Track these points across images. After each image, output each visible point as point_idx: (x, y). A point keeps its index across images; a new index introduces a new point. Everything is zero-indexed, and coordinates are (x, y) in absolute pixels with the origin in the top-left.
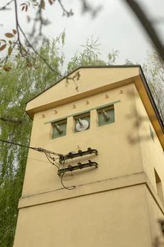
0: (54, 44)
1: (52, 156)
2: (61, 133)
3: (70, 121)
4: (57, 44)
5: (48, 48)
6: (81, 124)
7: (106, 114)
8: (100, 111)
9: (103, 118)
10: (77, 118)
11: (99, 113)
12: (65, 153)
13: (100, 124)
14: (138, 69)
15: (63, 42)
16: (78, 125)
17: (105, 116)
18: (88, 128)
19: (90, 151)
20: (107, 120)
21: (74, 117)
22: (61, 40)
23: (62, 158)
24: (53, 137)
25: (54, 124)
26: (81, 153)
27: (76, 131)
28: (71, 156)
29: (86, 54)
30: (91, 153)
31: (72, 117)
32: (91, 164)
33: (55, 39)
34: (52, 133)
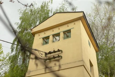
0: (48, 4)
1: (42, 53)
2: (47, 43)
3: (51, 38)
4: (49, 4)
5: (45, 5)
6: (56, 39)
7: (67, 33)
8: (64, 32)
9: (66, 36)
10: (54, 36)
11: (64, 34)
12: (47, 52)
13: (64, 38)
15: (52, 3)
16: (54, 39)
17: (67, 35)
18: (59, 40)
19: (59, 51)
20: (68, 37)
21: (53, 35)
22: (51, 2)
23: (46, 54)
24: (43, 44)
25: (44, 39)
26: (55, 52)
27: (53, 42)
28: (50, 53)
29: (62, 8)
30: (59, 52)
31: (52, 36)
32: (59, 56)
33: (48, 1)
34: (42, 43)
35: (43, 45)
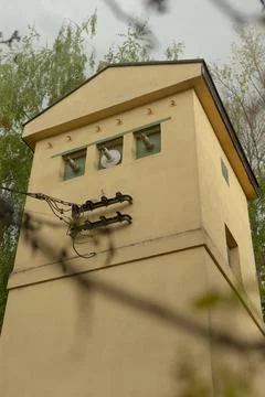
0: (78, 34)
1: (60, 206)
2: (77, 172)
3: (92, 153)
4: (83, 34)
5: (69, 40)
6: (108, 157)
7: (148, 139)
8: (138, 134)
9: (143, 146)
10: (102, 146)
11: (138, 139)
12: (81, 202)
13: (138, 155)
14: (200, 65)
15: (93, 30)
16: (104, 158)
17: (146, 144)
18: (120, 162)
19: (120, 197)
20: (150, 149)
21: (98, 145)
22: (90, 27)
23: (76, 209)
24: (65, 177)
25: (66, 157)
26: (105, 202)
27: (100, 167)
28: (90, 206)
29: (127, 48)
30: (121, 201)
31: (94, 147)
32: (120, 217)
33: (80, 26)
34: (63, 171)
35: (65, 180)
